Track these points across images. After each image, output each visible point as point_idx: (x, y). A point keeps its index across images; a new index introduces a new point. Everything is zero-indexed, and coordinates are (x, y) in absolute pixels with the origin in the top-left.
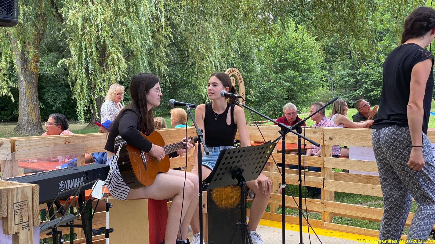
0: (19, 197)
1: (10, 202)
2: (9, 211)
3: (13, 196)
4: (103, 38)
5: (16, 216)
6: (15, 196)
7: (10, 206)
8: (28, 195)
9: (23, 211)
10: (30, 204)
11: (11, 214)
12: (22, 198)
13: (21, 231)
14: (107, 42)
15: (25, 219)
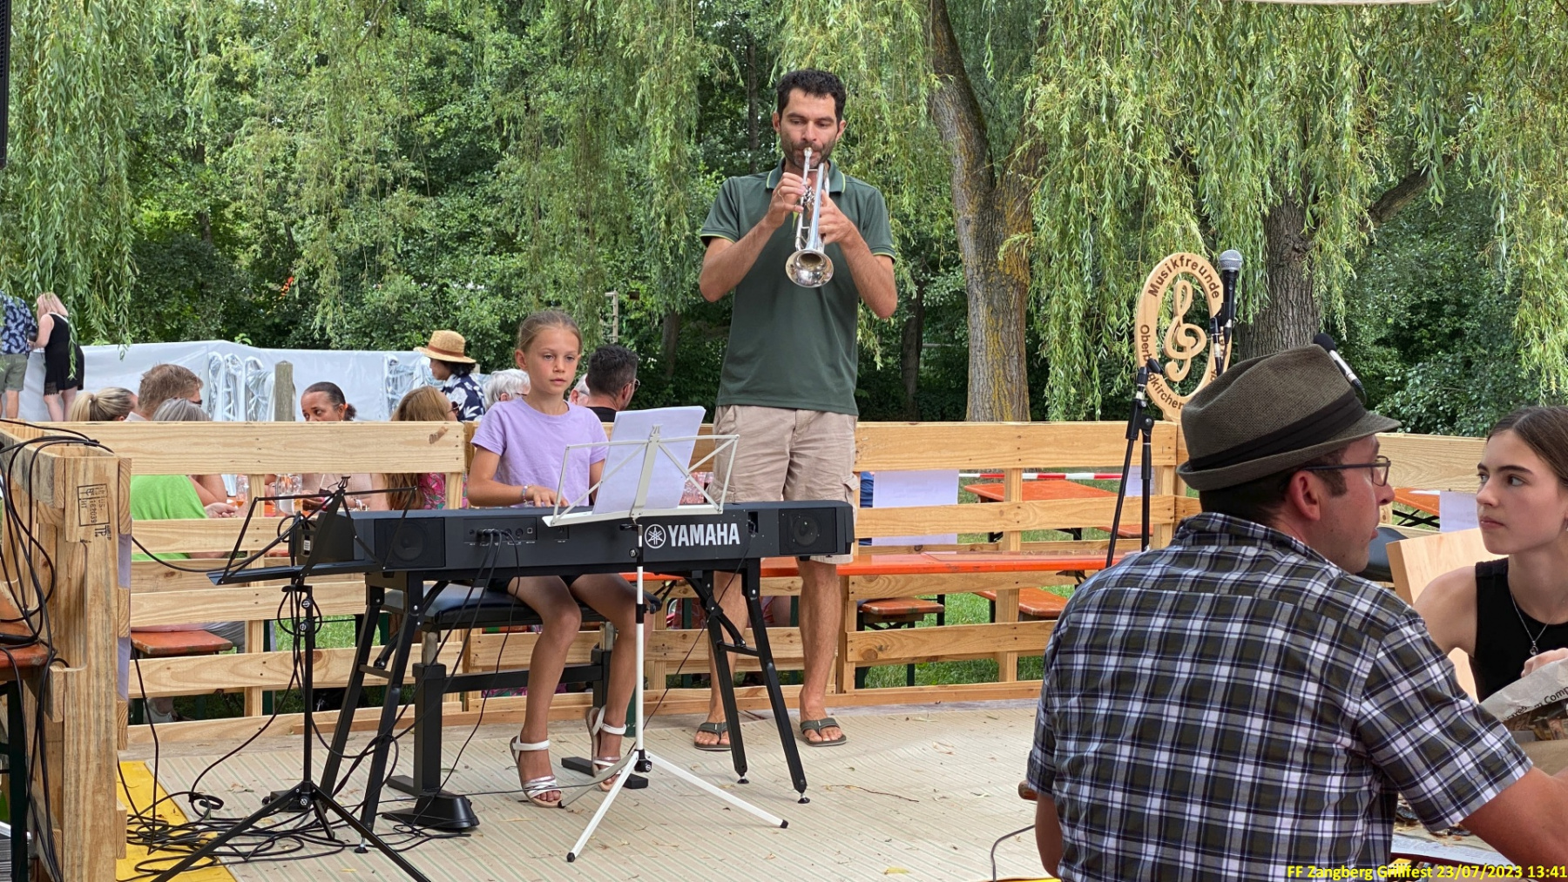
0: (90, 475)
1: (70, 482)
2: (69, 499)
3: (76, 471)
4: (1140, 170)
5: (82, 510)
6: (81, 474)
7: (69, 489)
8: (108, 474)
9: (97, 503)
10: (114, 493)
11: (73, 505)
12: (95, 478)
13: (92, 538)
14: (1152, 181)
15: (101, 518)
